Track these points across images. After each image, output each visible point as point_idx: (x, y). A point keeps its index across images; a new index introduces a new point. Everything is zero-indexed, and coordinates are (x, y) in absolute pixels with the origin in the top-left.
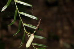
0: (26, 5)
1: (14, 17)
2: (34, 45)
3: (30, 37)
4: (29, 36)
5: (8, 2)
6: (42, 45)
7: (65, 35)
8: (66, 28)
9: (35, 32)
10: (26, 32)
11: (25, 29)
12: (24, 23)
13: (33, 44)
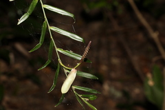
0: (63, 14)
1: (40, 35)
2: (76, 90)
3: (68, 73)
4: (66, 71)
5: (30, 7)
6: (90, 89)
7: (113, 75)
8: (115, 61)
9: (78, 64)
10: (61, 64)
11: (59, 59)
12: (58, 47)
13: (74, 87)
